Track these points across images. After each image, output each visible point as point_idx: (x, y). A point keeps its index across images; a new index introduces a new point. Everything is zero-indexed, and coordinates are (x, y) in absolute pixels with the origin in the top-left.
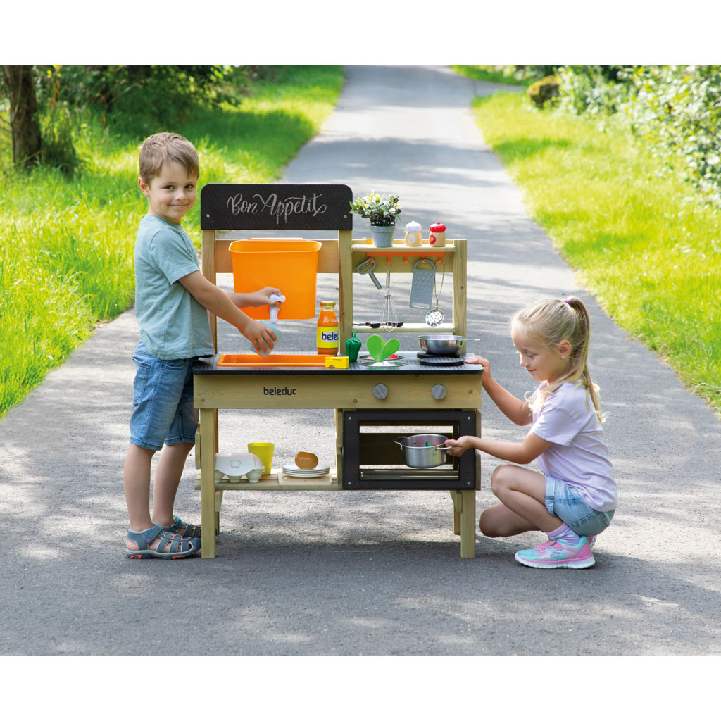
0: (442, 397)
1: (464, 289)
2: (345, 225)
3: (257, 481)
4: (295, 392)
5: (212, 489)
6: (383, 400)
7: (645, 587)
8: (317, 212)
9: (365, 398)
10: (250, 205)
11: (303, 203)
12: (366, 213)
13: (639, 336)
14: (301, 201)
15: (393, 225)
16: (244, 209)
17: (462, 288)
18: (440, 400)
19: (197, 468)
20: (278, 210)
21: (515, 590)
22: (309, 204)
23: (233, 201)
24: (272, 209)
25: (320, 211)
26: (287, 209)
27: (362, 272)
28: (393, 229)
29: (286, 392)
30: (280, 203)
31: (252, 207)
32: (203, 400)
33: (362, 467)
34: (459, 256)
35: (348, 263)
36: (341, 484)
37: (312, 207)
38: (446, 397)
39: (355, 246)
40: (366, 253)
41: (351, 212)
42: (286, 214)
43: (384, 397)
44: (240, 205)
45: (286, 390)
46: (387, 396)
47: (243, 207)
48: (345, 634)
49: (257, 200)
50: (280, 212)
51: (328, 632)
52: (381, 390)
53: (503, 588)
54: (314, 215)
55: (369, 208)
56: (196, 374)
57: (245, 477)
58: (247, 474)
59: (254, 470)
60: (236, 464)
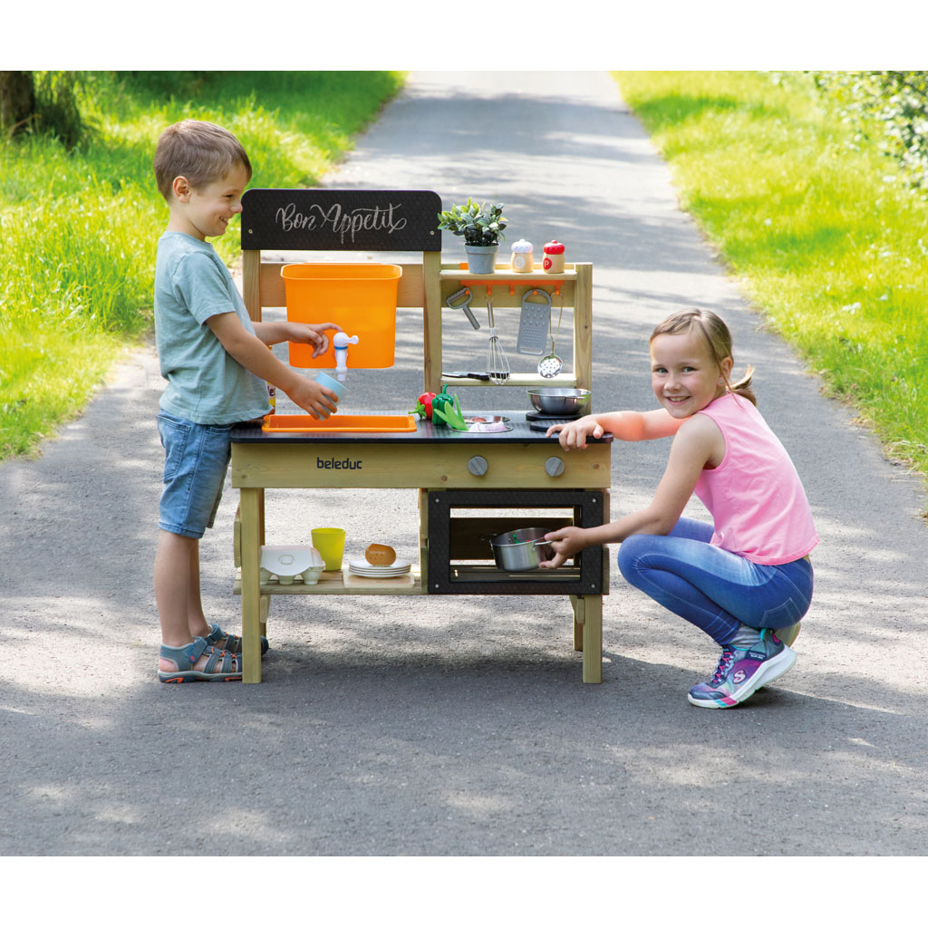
0: (559, 473)
1: (588, 329)
2: (432, 246)
3: (316, 582)
4: (360, 465)
5: (256, 593)
6: (481, 477)
7: (823, 723)
8: (393, 228)
9: (457, 474)
10: (306, 219)
11: (376, 216)
12: (460, 229)
13: (821, 372)
14: (373, 213)
15: (495, 244)
16: (298, 225)
17: (586, 327)
18: (557, 478)
19: (236, 566)
20: (342, 225)
21: (653, 728)
22: (384, 218)
23: (284, 214)
24: (335, 223)
25: (399, 226)
26: (354, 224)
27: (453, 305)
28: (495, 251)
29: (348, 465)
30: (345, 216)
31: (309, 222)
32: (244, 477)
33: (453, 562)
34: (582, 284)
35: (435, 293)
36: (426, 587)
37: (386, 223)
38: (563, 473)
39: (444, 272)
40: (460, 281)
41: (440, 227)
42: (353, 230)
43: (482, 473)
44: (293, 219)
45: (347, 462)
46: (486, 473)
47: (296, 221)
48: (429, 790)
49: (316, 211)
50: (346, 228)
51: (407, 787)
52: (478, 463)
53: (638, 725)
54: (390, 232)
55: (464, 222)
56: (235, 442)
57: (300, 578)
58: (301, 574)
59: (312, 568)
60: (287, 560)
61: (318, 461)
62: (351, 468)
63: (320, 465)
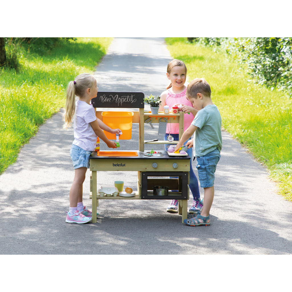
0: (176, 167)
1: (183, 129)
2: (142, 107)
3: (116, 196)
4: (125, 165)
5: (96, 199)
6: (156, 168)
7: (247, 234)
8: (133, 101)
9: (149, 168)
10: (108, 99)
11: (128, 98)
12: (149, 102)
14: (127, 97)
15: (158, 106)
16: (106, 100)
17: (182, 128)
19: (91, 192)
20: (118, 101)
21: (202, 235)
22: (130, 99)
23: (102, 98)
24: (116, 100)
25: (134, 101)
26: (122, 100)
27: (147, 123)
28: (159, 108)
29: (122, 165)
30: (119, 98)
31: (109, 100)
32: (93, 168)
33: (148, 191)
34: (181, 117)
35: (142, 120)
36: (141, 197)
37: (131, 100)
38: (177, 168)
39: (145, 114)
40: (149, 116)
41: (144, 102)
42: (121, 102)
43: (156, 167)
44: (105, 99)
45: (121, 164)
46: (157, 167)
47: (105, 100)
48: (146, 251)
49: (111, 97)
50: (119, 101)
51: (140, 250)
52: (155, 165)
53: (198, 234)
54: (132, 103)
55: (150, 101)
56: (91, 159)
57: (112, 195)
58: (113, 194)
59: (115, 192)
60: (109, 190)
61: (113, 164)
62: (122, 166)
63: (114, 165)
